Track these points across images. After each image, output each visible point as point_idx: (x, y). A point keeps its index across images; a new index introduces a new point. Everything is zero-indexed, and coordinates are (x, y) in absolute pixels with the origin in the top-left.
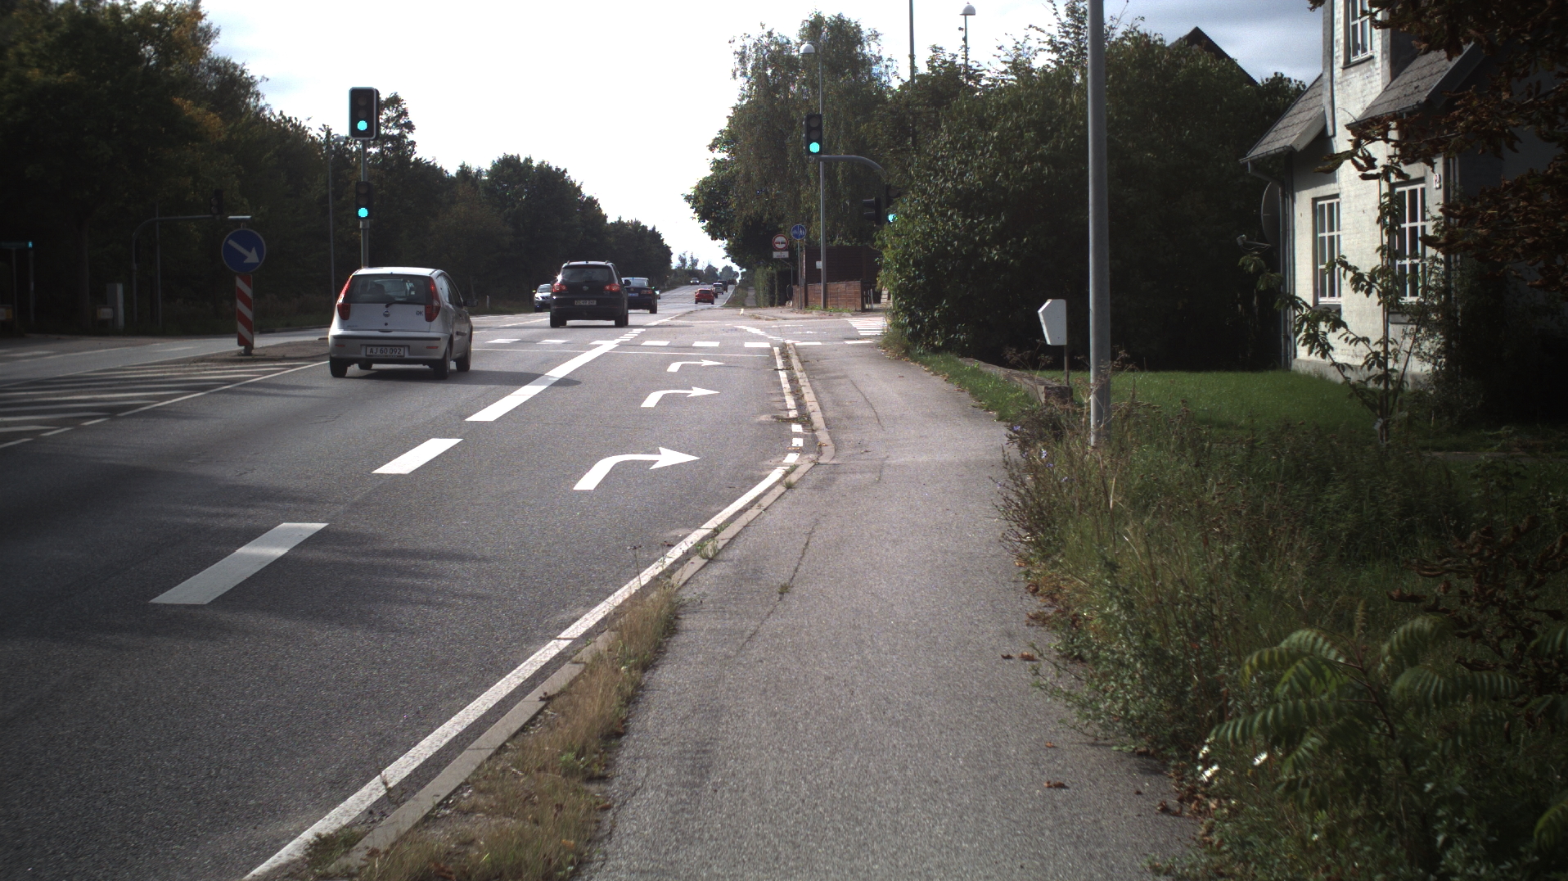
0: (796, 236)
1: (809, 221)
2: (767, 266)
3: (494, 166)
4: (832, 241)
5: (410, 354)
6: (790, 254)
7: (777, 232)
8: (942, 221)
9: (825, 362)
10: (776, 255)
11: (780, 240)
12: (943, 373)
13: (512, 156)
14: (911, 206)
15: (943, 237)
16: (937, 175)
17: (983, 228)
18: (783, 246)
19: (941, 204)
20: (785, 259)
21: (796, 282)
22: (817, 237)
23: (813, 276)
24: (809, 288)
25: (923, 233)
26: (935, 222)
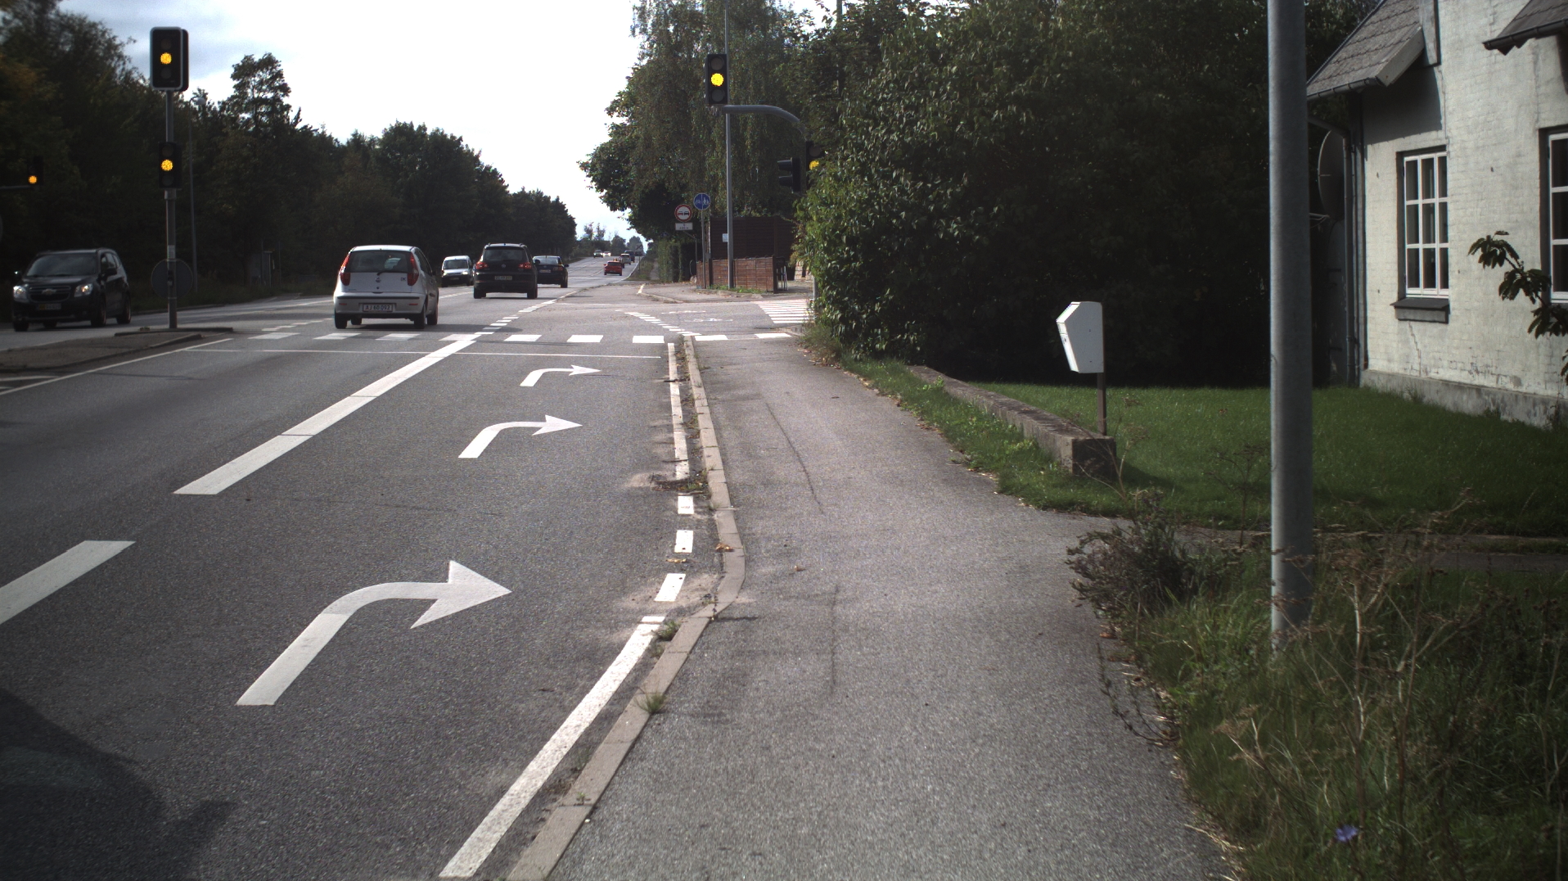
0: (700, 206)
1: (715, 190)
2: (670, 239)
3: (387, 134)
4: (739, 211)
5: (397, 309)
6: (694, 227)
7: (680, 202)
8: (884, 185)
9: (731, 369)
10: (678, 227)
11: (683, 211)
12: (893, 393)
13: (405, 124)
14: (842, 166)
15: (886, 206)
16: (876, 124)
17: (939, 194)
18: (687, 217)
19: (882, 163)
20: (689, 232)
21: (700, 258)
22: (723, 208)
23: (719, 251)
24: (714, 264)
25: (859, 201)
26: (877, 188)
